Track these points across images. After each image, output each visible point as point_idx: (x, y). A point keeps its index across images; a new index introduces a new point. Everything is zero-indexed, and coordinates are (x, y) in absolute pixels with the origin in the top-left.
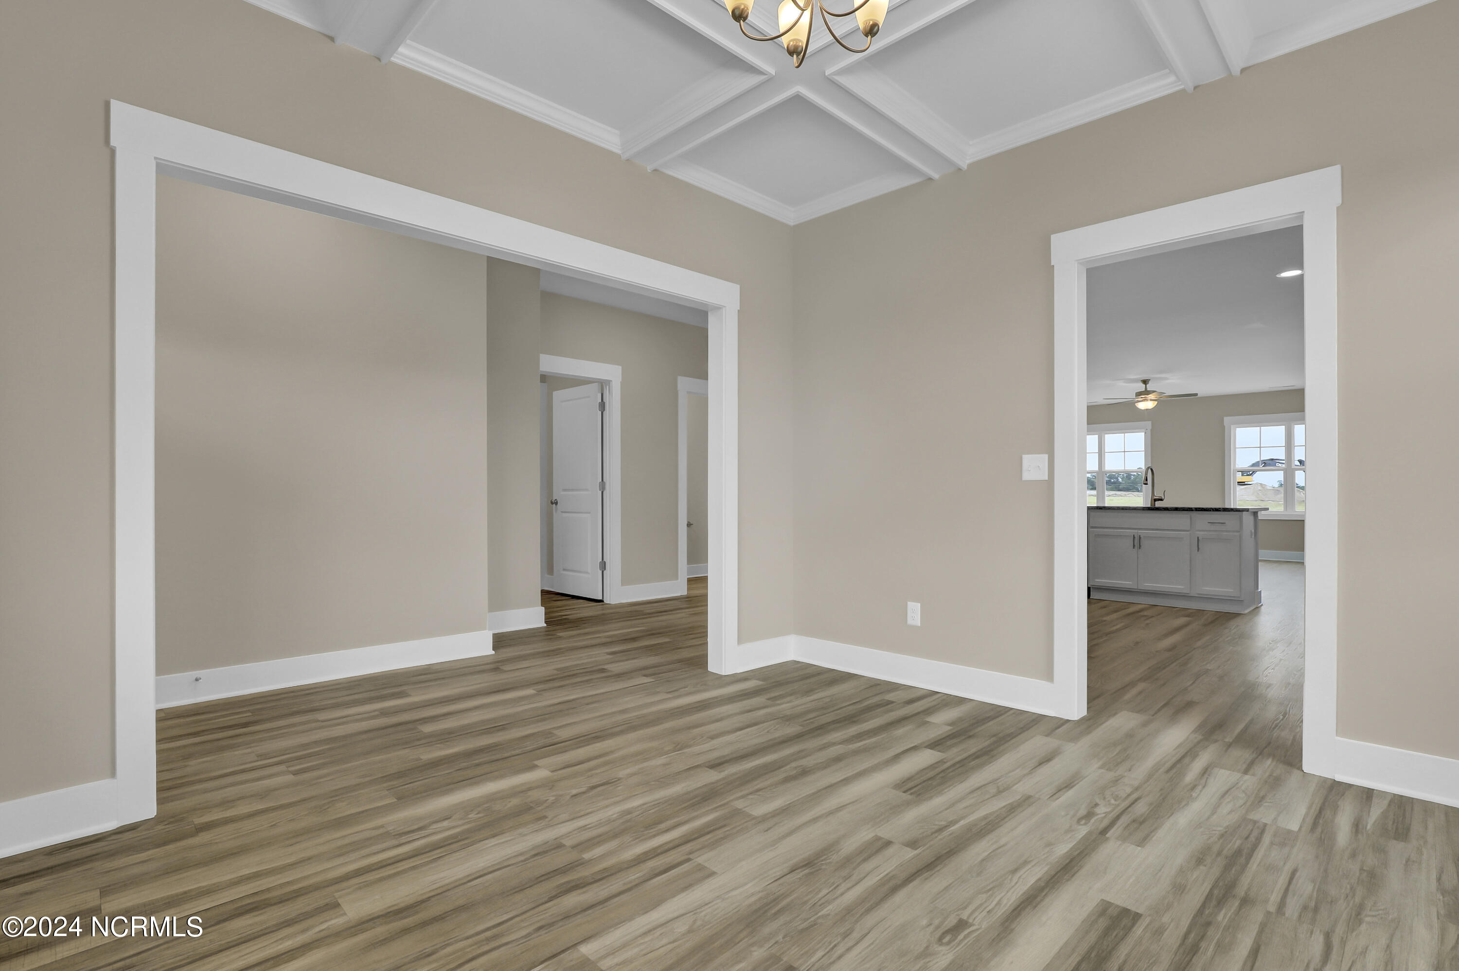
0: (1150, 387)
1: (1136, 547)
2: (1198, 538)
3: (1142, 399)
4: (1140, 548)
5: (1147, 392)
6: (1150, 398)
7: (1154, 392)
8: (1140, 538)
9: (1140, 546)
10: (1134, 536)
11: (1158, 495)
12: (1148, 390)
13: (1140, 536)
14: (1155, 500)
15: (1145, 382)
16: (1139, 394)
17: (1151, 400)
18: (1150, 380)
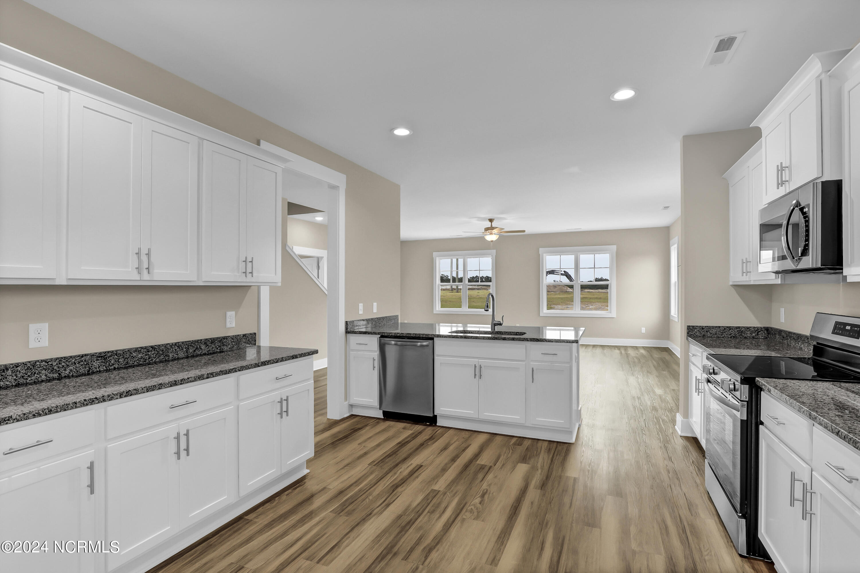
0: (494, 224)
1: (477, 377)
2: (533, 369)
3: (489, 233)
4: (480, 378)
5: (492, 228)
6: (494, 232)
7: (497, 228)
8: (481, 367)
9: (481, 375)
10: (475, 365)
11: (498, 319)
12: (493, 226)
13: (480, 365)
14: (495, 325)
15: (491, 220)
16: (487, 229)
17: (495, 234)
18: (494, 219)
